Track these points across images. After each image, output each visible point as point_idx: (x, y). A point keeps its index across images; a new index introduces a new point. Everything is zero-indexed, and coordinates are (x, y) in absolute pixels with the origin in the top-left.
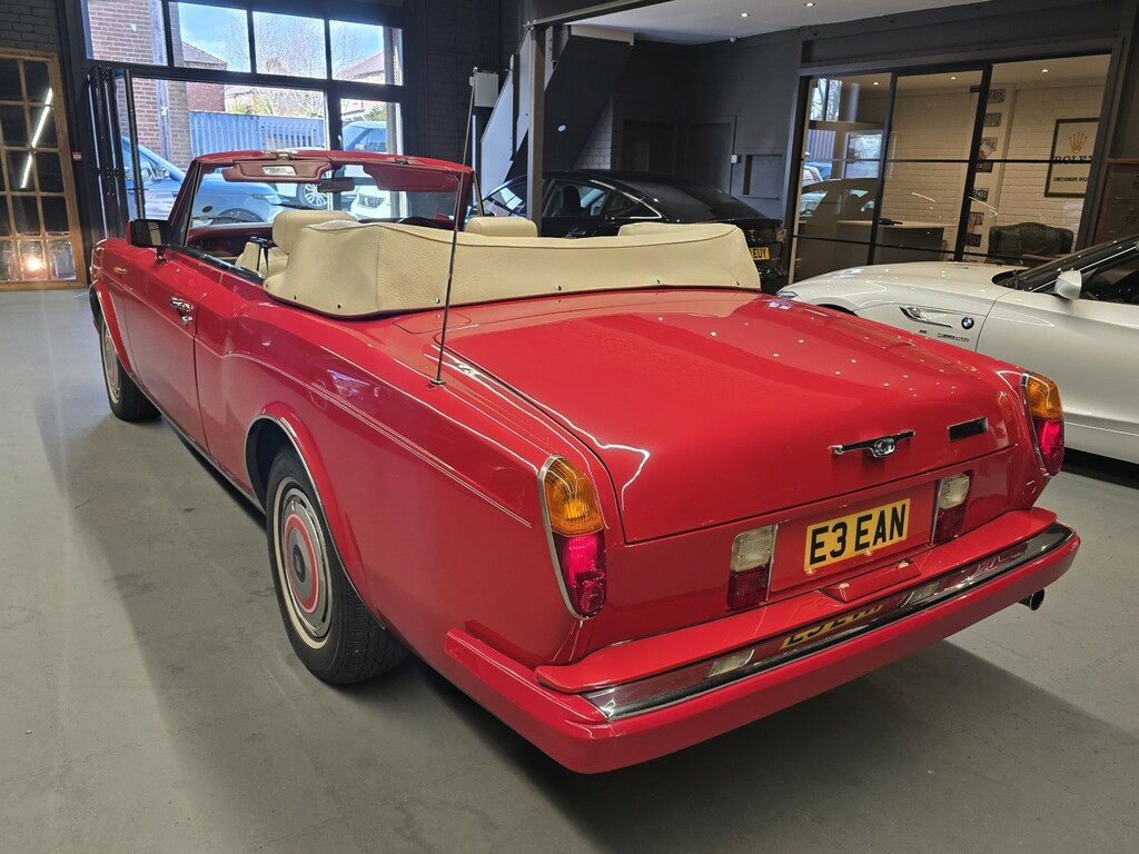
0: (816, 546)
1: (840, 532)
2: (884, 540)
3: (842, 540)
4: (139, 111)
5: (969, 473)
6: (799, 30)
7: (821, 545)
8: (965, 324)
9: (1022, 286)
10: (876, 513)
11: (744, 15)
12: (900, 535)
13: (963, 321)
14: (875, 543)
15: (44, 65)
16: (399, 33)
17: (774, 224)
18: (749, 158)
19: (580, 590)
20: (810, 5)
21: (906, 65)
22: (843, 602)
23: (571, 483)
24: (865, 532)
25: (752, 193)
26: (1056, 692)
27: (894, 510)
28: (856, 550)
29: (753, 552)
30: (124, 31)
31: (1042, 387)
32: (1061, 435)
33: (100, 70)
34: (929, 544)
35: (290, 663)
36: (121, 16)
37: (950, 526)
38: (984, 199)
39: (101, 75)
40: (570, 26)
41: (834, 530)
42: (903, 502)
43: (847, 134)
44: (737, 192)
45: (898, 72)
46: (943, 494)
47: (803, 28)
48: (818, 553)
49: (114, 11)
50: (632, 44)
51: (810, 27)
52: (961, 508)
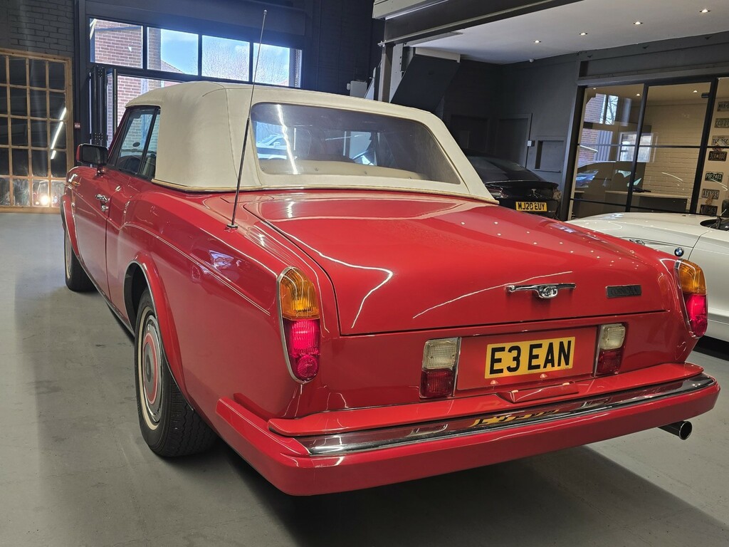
0: (494, 361)
1: (515, 353)
2: (553, 366)
3: (517, 359)
4: (120, 97)
5: (624, 324)
6: (578, 54)
7: (499, 360)
8: (677, 253)
9: (721, 227)
10: (545, 343)
11: (537, 42)
12: (567, 363)
13: (676, 251)
14: (545, 367)
15: (62, 65)
16: (300, 52)
17: (553, 186)
18: (541, 143)
19: (297, 360)
20: (583, 34)
21: (654, 78)
22: (512, 402)
23: (299, 285)
24: (537, 357)
25: (541, 168)
26: (705, 511)
27: (561, 344)
28: (529, 369)
29: (441, 356)
30: (123, 51)
31: (691, 271)
32: (705, 307)
33: (97, 68)
34: (592, 375)
35: (138, 443)
36: (122, 41)
37: (610, 363)
38: (720, 181)
39: (97, 72)
40: (414, 48)
41: (510, 351)
42: (569, 339)
43: (621, 134)
44: (531, 167)
45: (648, 84)
46: (604, 338)
47: (581, 52)
48: (497, 366)
49: (118, 38)
50: (459, 61)
51: (586, 52)
52: (619, 351)
